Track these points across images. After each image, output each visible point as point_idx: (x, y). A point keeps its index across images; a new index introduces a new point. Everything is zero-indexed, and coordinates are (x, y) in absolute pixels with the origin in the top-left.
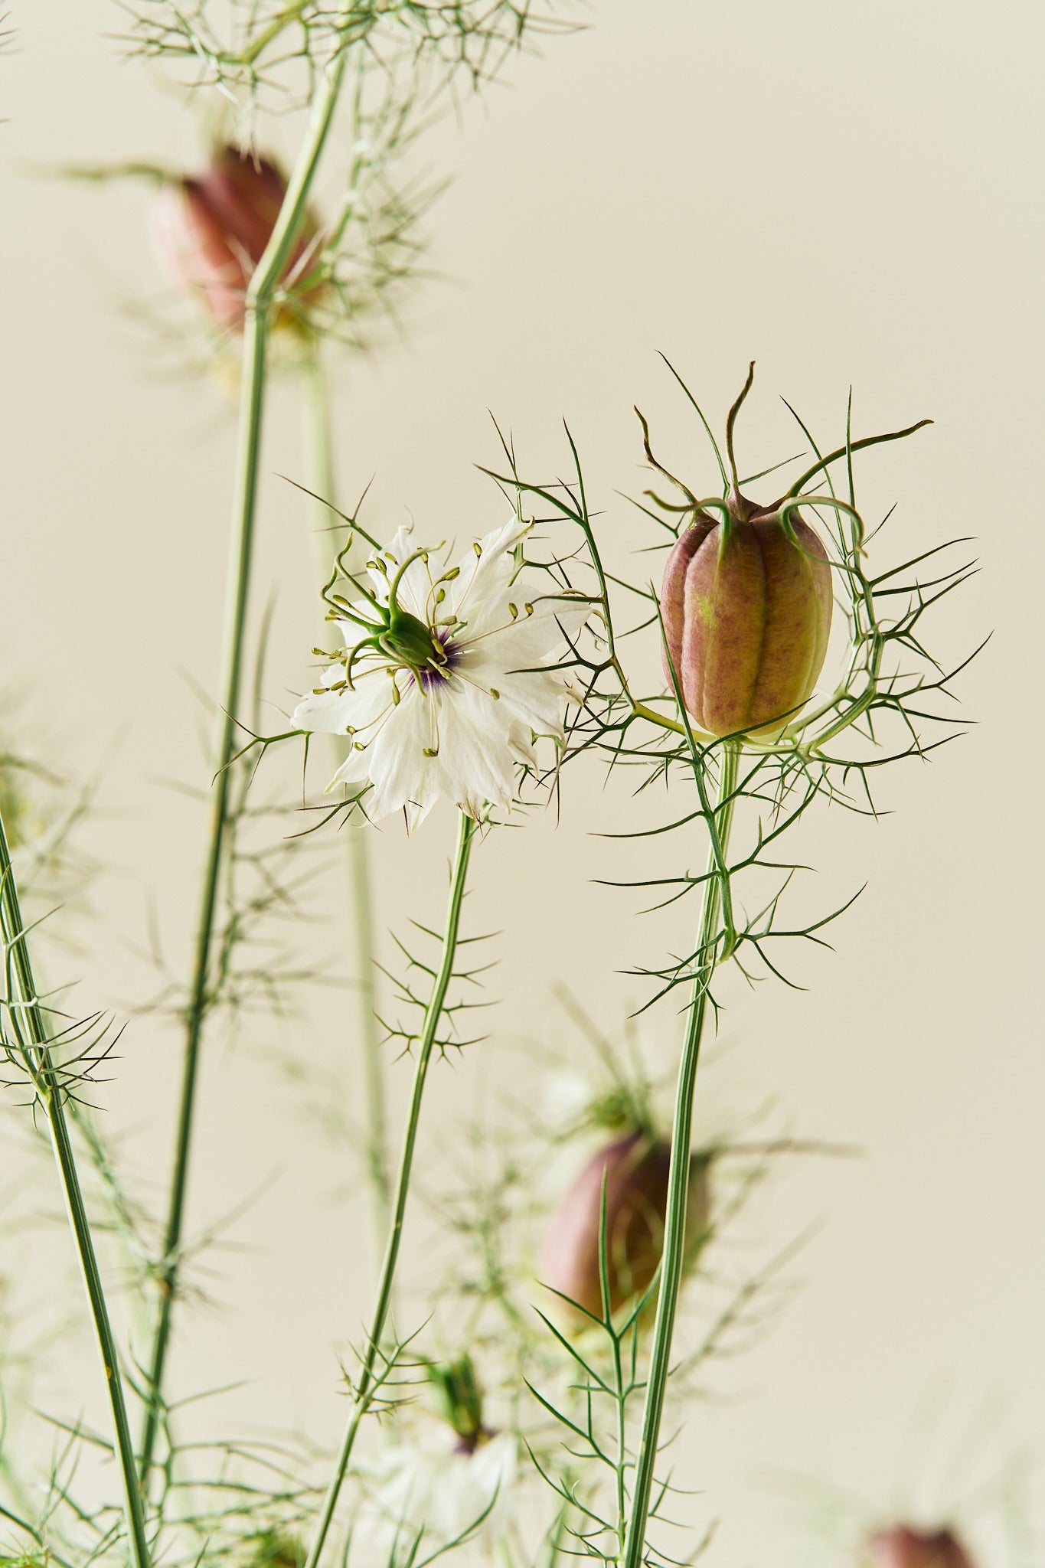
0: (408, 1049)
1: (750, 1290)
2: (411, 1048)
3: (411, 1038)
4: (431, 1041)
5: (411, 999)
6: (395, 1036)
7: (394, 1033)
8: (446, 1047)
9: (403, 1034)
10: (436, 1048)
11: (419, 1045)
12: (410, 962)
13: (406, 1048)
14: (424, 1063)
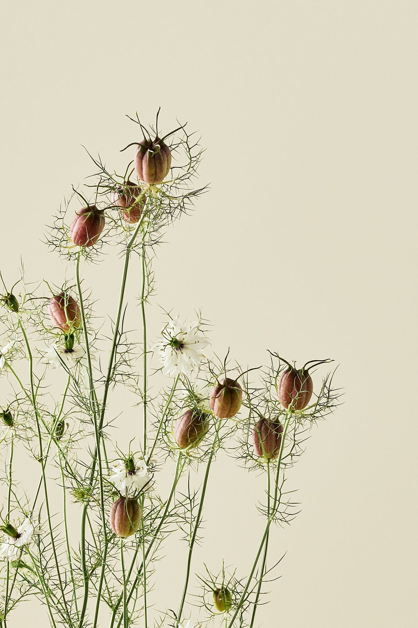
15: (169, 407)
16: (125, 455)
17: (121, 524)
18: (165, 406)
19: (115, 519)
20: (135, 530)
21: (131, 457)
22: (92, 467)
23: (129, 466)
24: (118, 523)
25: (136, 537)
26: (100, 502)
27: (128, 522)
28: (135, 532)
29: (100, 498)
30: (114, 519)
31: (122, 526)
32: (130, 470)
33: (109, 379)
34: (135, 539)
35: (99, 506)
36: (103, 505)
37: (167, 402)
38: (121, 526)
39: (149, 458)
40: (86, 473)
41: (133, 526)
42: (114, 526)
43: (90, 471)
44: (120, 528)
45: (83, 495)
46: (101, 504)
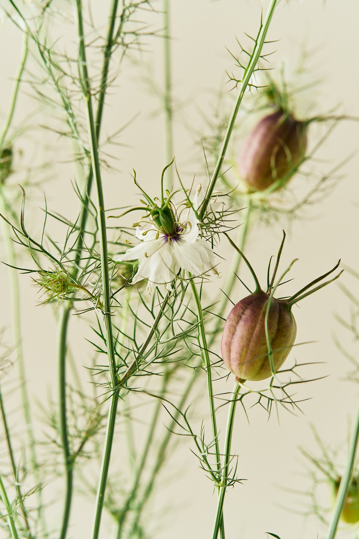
0: (236, 86)
1: (324, 179)
2: (237, 86)
3: (238, 81)
4: (246, 84)
5: (240, 66)
6: (232, 80)
7: (232, 79)
8: (251, 86)
9: (235, 80)
10: (248, 86)
11: (241, 85)
12: (242, 50)
13: (235, 85)
14: (242, 93)
15: (250, 83)
16: (153, 200)
17: (245, 350)
18: (241, 79)
19: (235, 336)
20: (274, 369)
21: (166, 202)
22: (79, 225)
23: (162, 223)
24: (240, 346)
25: (273, 385)
26: (102, 299)
27: (264, 347)
28: (273, 372)
29: (103, 291)
30: (233, 334)
31: (246, 352)
32: (167, 232)
33: (110, 43)
34: (269, 387)
35: (99, 308)
36: (108, 307)
37: (246, 70)
38: (244, 353)
39: (206, 202)
40: (67, 239)
41: (271, 358)
42: (229, 351)
43: (77, 233)
44: (241, 356)
45: (64, 285)
46: (104, 304)
